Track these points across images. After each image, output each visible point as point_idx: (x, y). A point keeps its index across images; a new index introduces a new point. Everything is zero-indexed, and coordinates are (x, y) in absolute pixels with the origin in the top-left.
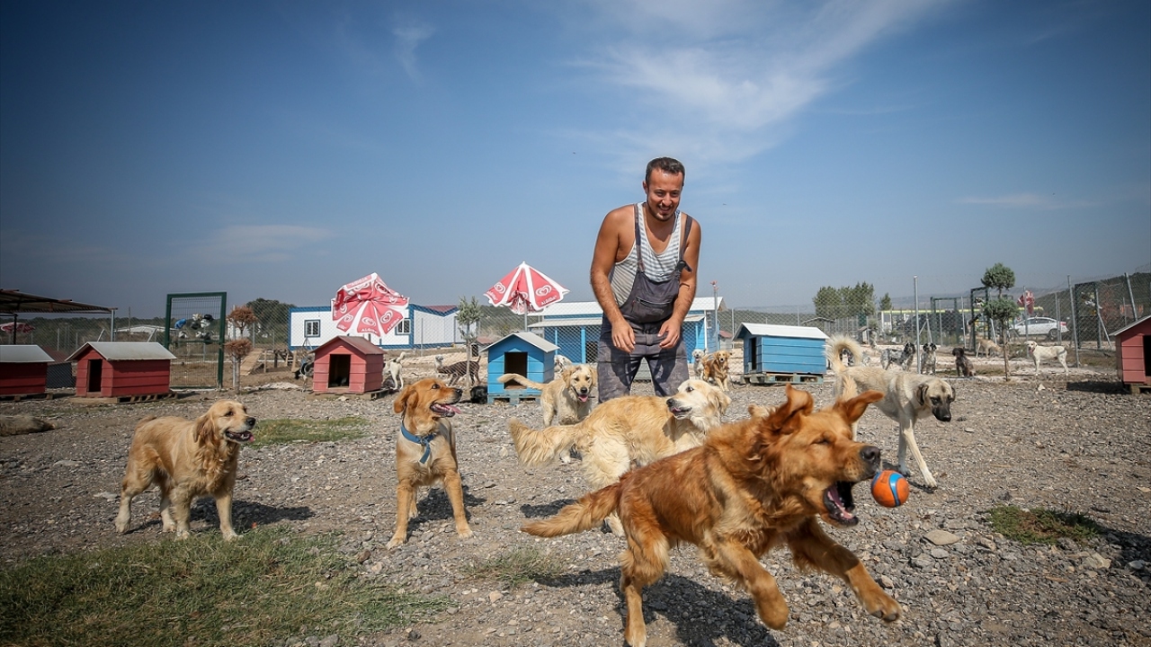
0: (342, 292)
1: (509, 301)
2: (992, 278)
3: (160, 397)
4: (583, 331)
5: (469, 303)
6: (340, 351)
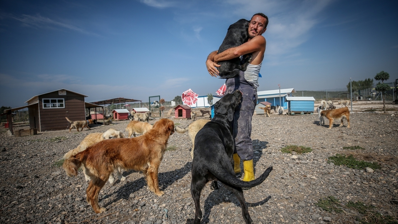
0: (183, 94)
1: (222, 94)
2: (378, 76)
4: (274, 99)
5: (210, 95)
6: (180, 108)
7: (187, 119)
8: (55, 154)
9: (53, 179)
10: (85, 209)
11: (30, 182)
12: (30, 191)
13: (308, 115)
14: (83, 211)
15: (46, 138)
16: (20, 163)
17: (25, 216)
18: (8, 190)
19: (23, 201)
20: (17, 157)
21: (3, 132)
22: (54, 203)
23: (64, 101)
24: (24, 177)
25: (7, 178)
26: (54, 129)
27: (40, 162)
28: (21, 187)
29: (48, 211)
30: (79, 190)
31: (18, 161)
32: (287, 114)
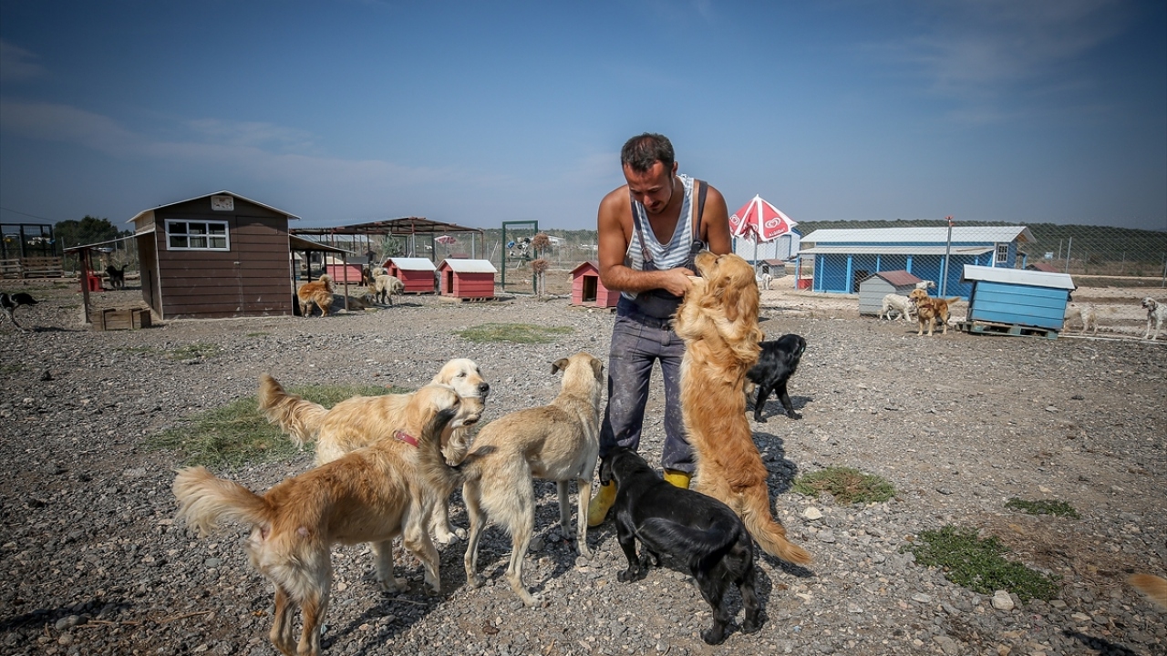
3: (488, 299)
4: (849, 260)
6: (590, 273)
7: (609, 310)
8: (160, 409)
9: (118, 491)
10: (150, 589)
11: (66, 492)
12: (54, 519)
13: (1035, 337)
14: (141, 595)
15: (168, 343)
16: (67, 426)
17: (16, 586)
18: (11, 507)
19: (28, 544)
20: (66, 405)
21: (70, 307)
22: (91, 561)
23: (227, 230)
24: (57, 474)
25: (17, 473)
26: (199, 313)
27: (112, 432)
28: (41, 505)
29: (71, 580)
30: (164, 532)
31: (63, 421)
32: (958, 328)
